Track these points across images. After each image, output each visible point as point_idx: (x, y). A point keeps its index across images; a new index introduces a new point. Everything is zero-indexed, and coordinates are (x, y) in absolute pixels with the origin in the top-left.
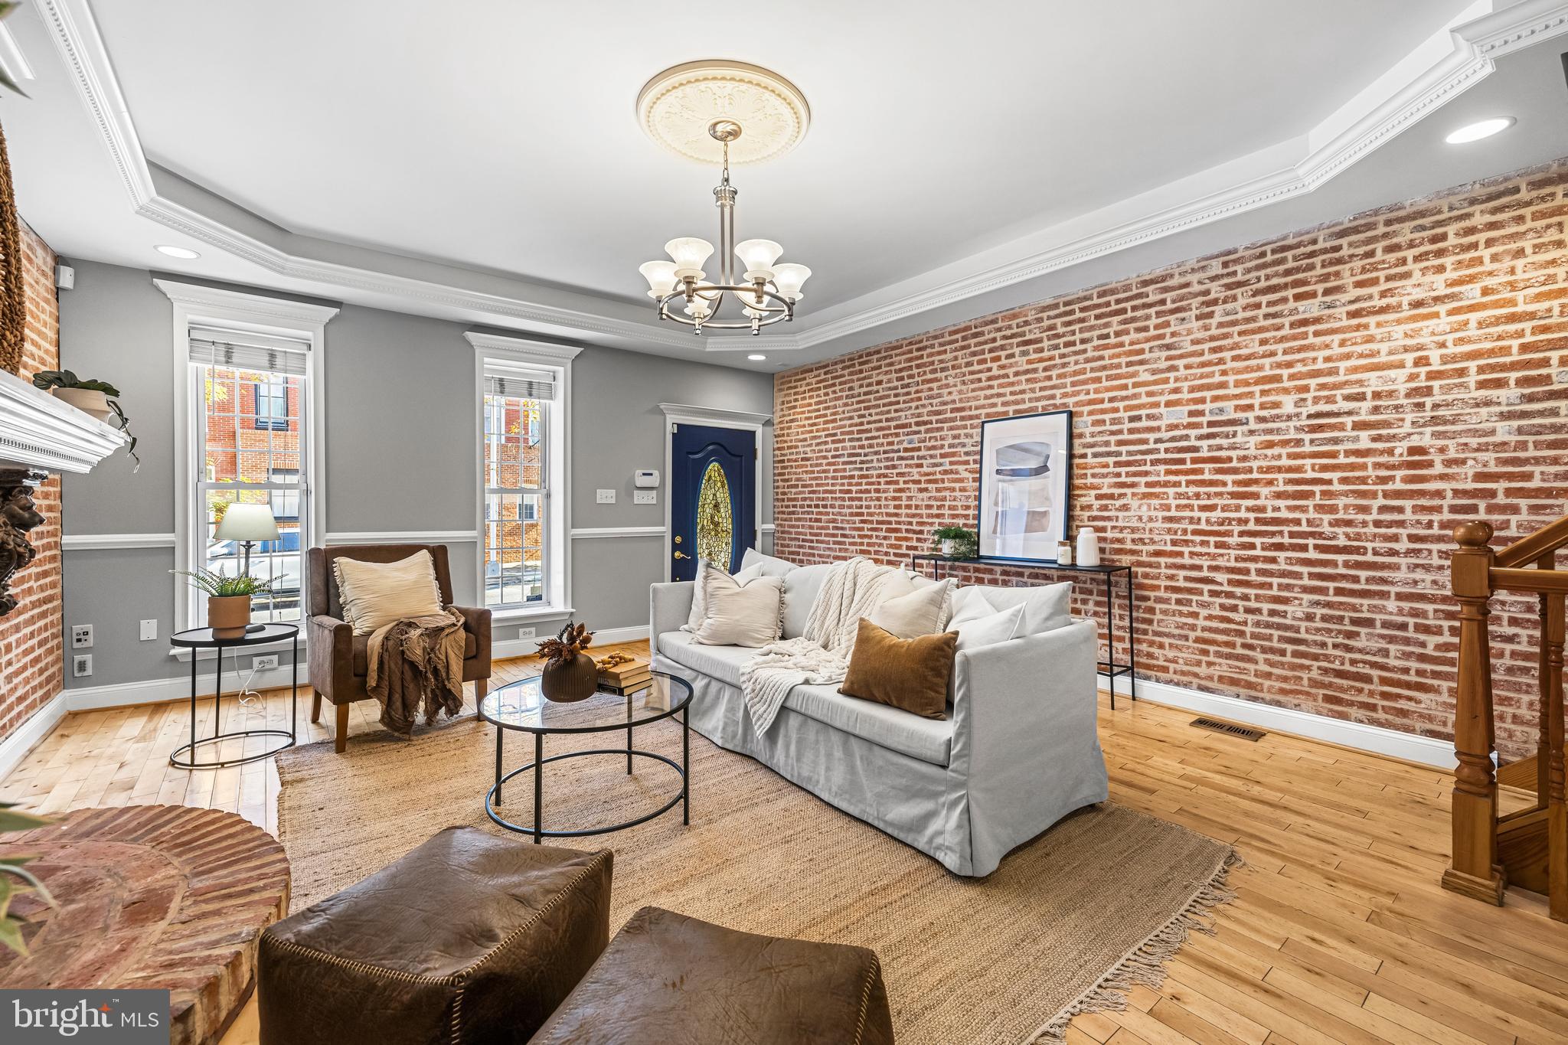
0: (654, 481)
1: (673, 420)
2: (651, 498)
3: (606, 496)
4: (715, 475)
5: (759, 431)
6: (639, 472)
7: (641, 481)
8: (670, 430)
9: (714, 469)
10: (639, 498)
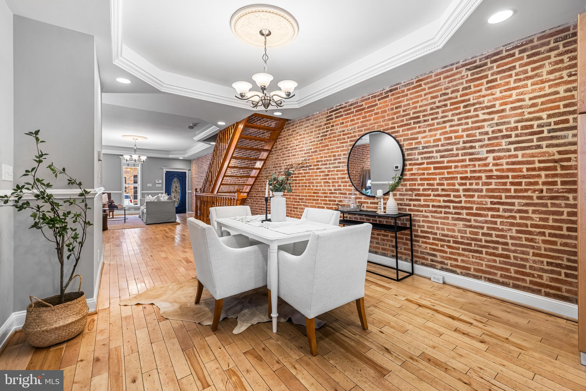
0: (160, 181)
1: (165, 170)
2: (160, 185)
3: (149, 185)
4: (176, 181)
5: (187, 171)
6: (157, 180)
7: (157, 182)
8: (164, 172)
9: (175, 179)
10: (157, 185)
